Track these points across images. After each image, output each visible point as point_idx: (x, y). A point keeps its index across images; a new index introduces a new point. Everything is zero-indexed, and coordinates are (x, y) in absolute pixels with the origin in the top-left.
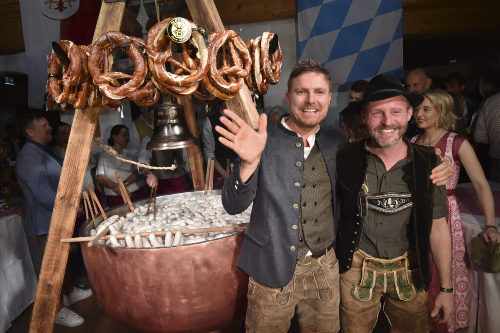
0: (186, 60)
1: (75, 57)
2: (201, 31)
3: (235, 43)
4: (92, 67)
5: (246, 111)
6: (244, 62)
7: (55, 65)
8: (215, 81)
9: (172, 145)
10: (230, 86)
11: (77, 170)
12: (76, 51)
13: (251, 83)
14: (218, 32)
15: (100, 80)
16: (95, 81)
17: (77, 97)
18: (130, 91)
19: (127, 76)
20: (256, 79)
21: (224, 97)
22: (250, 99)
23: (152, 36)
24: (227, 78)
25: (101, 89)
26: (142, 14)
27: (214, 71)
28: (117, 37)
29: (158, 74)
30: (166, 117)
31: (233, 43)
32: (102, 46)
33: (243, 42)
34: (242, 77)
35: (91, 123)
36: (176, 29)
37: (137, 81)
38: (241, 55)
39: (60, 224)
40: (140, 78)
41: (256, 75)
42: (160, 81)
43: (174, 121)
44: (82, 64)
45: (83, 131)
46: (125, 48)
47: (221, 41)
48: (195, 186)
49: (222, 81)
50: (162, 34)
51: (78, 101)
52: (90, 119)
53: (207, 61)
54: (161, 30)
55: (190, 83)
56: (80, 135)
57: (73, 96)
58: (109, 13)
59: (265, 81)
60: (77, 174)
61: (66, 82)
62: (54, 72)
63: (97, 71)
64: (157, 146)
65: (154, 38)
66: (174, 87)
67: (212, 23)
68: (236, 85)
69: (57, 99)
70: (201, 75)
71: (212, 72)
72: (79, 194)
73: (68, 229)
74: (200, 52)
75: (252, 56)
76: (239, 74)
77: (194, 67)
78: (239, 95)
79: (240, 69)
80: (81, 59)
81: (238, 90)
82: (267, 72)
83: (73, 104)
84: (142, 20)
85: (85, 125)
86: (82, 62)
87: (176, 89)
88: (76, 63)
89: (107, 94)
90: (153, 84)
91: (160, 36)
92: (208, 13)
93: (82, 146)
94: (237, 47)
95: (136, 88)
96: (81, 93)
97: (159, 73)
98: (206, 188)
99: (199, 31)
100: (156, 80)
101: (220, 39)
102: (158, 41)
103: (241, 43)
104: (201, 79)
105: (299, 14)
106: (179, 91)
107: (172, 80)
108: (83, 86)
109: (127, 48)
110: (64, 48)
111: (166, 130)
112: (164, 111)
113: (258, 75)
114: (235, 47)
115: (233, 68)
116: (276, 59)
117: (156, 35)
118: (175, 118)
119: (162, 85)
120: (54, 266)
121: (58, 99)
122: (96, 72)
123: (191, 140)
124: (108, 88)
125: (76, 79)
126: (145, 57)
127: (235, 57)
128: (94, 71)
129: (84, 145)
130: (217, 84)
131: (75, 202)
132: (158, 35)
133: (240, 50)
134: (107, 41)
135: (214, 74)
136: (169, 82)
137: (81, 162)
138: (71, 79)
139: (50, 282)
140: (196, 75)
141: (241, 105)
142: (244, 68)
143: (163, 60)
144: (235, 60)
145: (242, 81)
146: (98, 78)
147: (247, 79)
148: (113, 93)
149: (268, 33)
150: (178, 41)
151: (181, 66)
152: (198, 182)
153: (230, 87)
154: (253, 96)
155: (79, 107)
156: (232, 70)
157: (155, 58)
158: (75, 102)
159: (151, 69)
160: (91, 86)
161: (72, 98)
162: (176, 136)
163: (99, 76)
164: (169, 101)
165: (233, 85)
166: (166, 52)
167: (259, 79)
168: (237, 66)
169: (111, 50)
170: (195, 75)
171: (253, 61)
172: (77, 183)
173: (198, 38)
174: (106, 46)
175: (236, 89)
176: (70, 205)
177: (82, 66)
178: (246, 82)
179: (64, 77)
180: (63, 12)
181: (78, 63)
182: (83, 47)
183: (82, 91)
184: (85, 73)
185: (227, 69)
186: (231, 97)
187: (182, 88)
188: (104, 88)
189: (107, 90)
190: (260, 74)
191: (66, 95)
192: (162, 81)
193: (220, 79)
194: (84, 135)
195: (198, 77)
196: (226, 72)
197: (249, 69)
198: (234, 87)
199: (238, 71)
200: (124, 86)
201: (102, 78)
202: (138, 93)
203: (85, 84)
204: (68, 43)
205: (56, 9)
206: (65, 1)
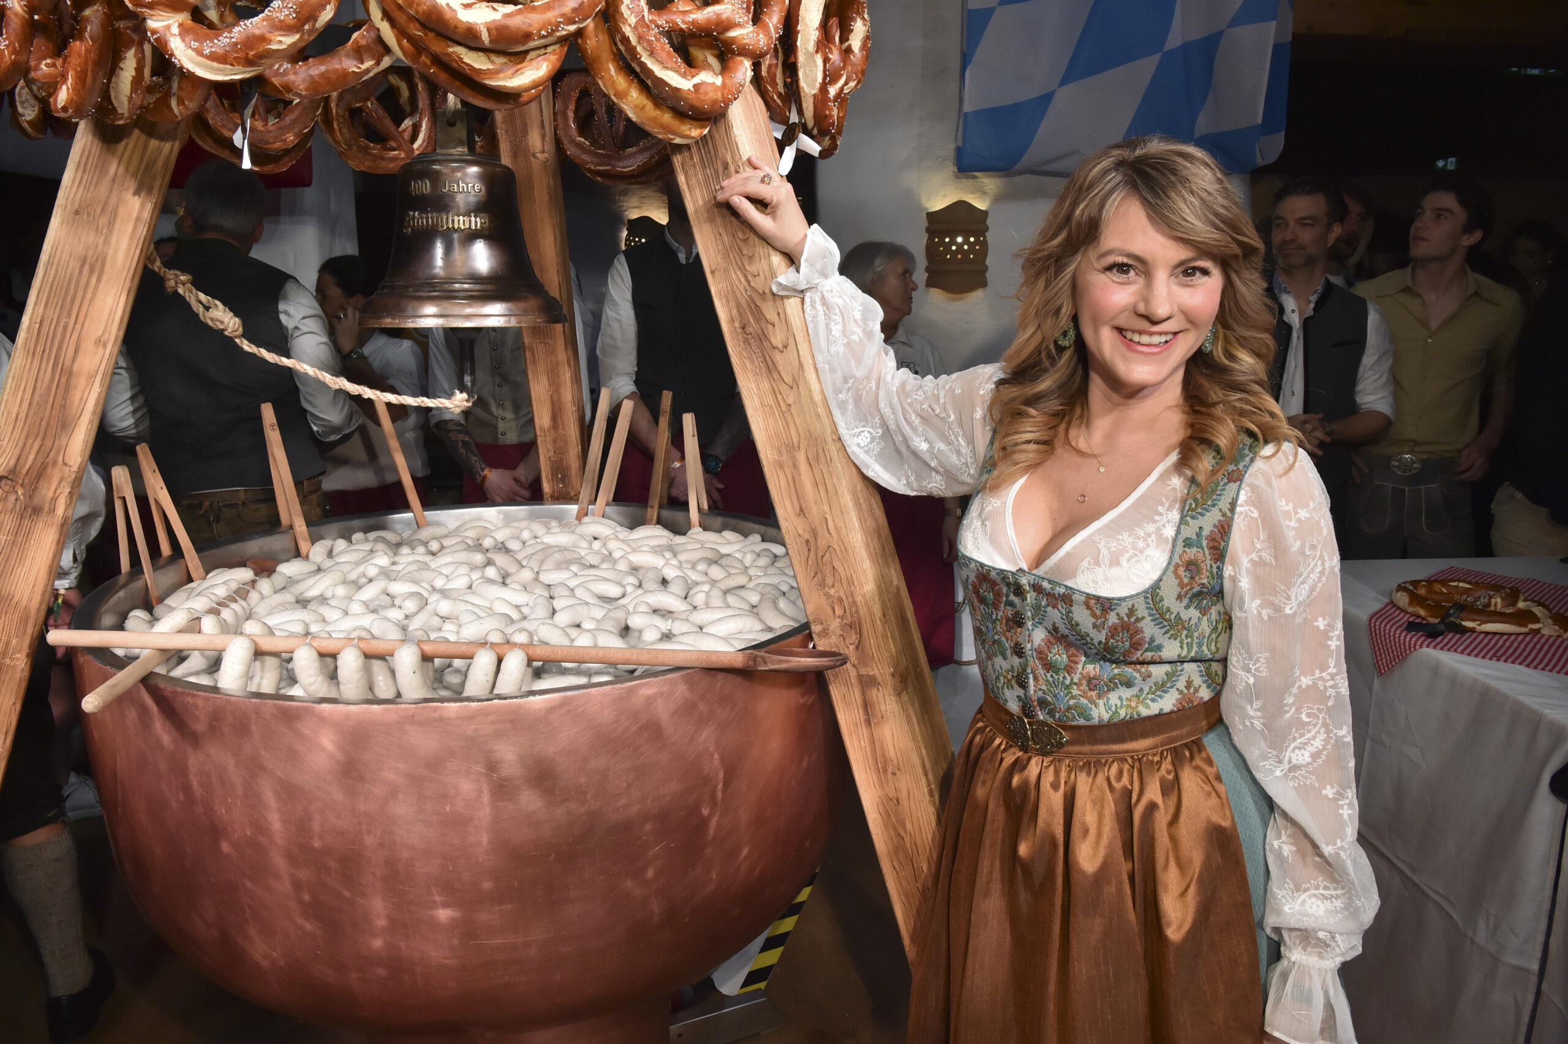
8: (632, 51)
9: (457, 310)
10: (697, 80)
11: (70, 374)
13: (781, 88)
18: (274, 47)
20: (801, 74)
21: (667, 129)
24: (685, 46)
25: (154, 32)
30: (441, 203)
34: (744, 52)
35: (137, 193)
41: (801, 58)
42: (401, 19)
43: (476, 222)
45: (103, 221)
48: (546, 487)
51: (66, 82)
52: (135, 175)
55: (527, 36)
56: (90, 238)
57: (54, 65)
60: (67, 390)
64: (399, 311)
66: (460, 50)
68: (719, 81)
70: (574, 10)
72: (75, 468)
73: (24, 603)
76: (733, 40)
78: (728, 128)
79: (738, 19)
81: (728, 103)
83: (50, 95)
85: (113, 199)
87: (466, 60)
89: (176, 52)
90: (380, 40)
93: (94, 280)
95: (297, 37)
96: (79, 48)
98: (585, 494)
100: (387, 15)
104: (572, 28)
106: (479, 71)
107: (448, 15)
108: (87, 20)
111: (439, 250)
112: (436, 178)
113: (810, 57)
115: (710, 11)
118: (479, 209)
119: (411, 39)
123: (533, 303)
124: (184, 31)
129: (105, 277)
130: (643, 65)
131: (54, 499)
135: (633, 20)
136: (439, 26)
137: (88, 345)
142: (756, 20)
145: (744, 70)
147: (764, 73)
148: (199, 52)
152: (560, 471)
153: (696, 87)
155: (78, 107)
156: (708, 21)
158: (53, 87)
160: (121, 24)
161: (45, 76)
162: (475, 278)
164: (461, 144)
165: (709, 77)
167: (811, 74)
168: (732, 7)
172: (65, 425)
175: (719, 96)
176: (37, 511)
178: (757, 81)
183: (81, 38)
185: (685, 13)
186: (695, 133)
187: (494, 58)
188: (168, 27)
189: (178, 39)
190: (817, 52)
191: (14, 52)
192: (412, 18)
193: (657, 46)
194: (107, 242)
195: (563, 15)
196: (684, 22)
197: (776, 29)
198: (710, 89)
199: (730, 25)
200: (248, 22)
202: (314, 71)
203: (93, 12)
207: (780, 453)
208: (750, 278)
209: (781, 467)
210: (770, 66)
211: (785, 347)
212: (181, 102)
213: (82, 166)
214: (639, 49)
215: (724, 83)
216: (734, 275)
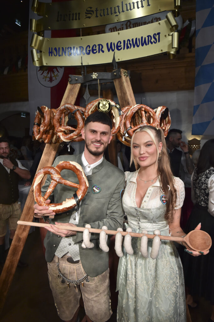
1: (47, 116)
2: (117, 106)
4: (55, 122)
7: (38, 119)
12: (48, 113)
16: (56, 131)
17: (47, 137)
18: (74, 138)
19: (73, 129)
23: (89, 108)
25: (58, 135)
26: (86, 94)
28: (70, 107)
32: (62, 112)
35: (54, 151)
37: (78, 132)
39: (30, 205)
44: (50, 120)
45: (49, 155)
46: (74, 114)
50: (94, 107)
51: (47, 139)
52: (54, 149)
53: (119, 125)
54: (94, 105)
56: (47, 157)
58: (71, 90)
61: (42, 129)
62: (37, 122)
63: (58, 125)
65: (89, 110)
67: (128, 99)
70: (114, 132)
71: (121, 130)
74: (115, 118)
80: (51, 117)
84: (86, 97)
85: (51, 152)
86: (50, 119)
89: (61, 138)
92: (126, 93)
95: (77, 136)
96: (49, 136)
102: (91, 111)
104: (114, 135)
105: (195, 88)
108: (50, 132)
109: (75, 113)
110: (43, 110)
116: (167, 122)
117: (91, 108)
120: (23, 228)
121: (37, 137)
124: (62, 135)
125: (46, 128)
128: (56, 125)
132: (92, 108)
134: (65, 109)
138: (44, 128)
139: (20, 236)
146: (57, 129)
148: (64, 138)
149: (162, 107)
150: (103, 112)
155: (48, 143)
158: (45, 139)
160: (54, 132)
161: (44, 137)
163: (58, 128)
169: (67, 113)
173: (115, 111)
174: (64, 111)
179: (41, 126)
180: (52, 82)
181: (48, 120)
182: (54, 110)
183: (49, 134)
184: (51, 125)
188: (60, 134)
191: (41, 136)
194: (49, 158)
200: (71, 134)
201: (60, 129)
202: (79, 139)
203: (51, 131)
204: (45, 108)
205: (48, 81)
206: (53, 76)
212: (60, 142)
213: (47, 147)
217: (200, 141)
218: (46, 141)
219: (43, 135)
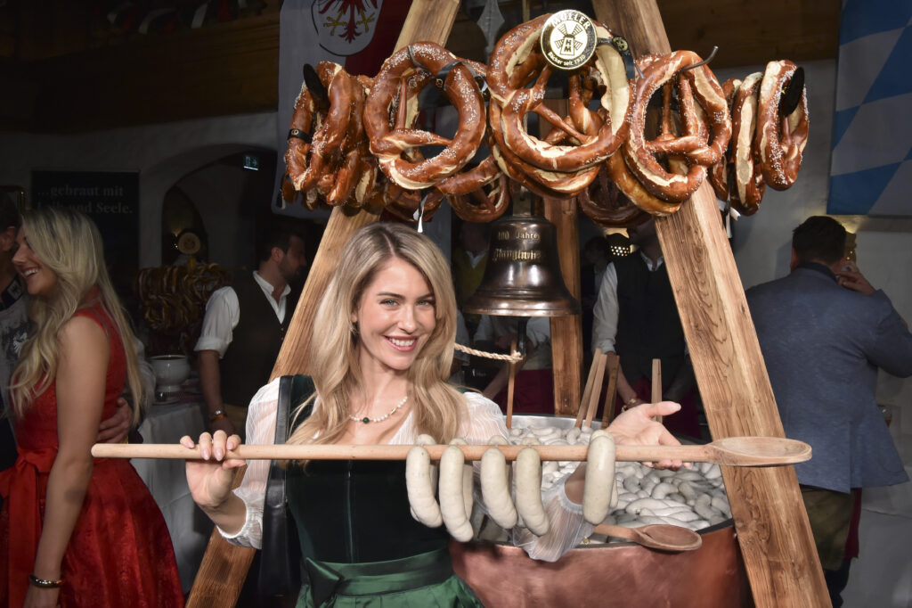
0: (575, 113)
1: (340, 93)
2: (620, 44)
3: (696, 83)
4: (372, 116)
5: (704, 246)
6: (712, 130)
7: (304, 114)
8: (634, 166)
9: (520, 306)
10: (672, 180)
12: (345, 83)
13: (725, 181)
14: (659, 56)
15: (382, 145)
16: (373, 148)
17: (334, 183)
18: (443, 172)
19: (439, 140)
20: (738, 173)
21: (655, 208)
22: (718, 219)
23: (505, 51)
24: (666, 161)
25: (382, 165)
26: (490, 12)
27: (637, 140)
28: (430, 55)
29: (506, 138)
30: (514, 244)
31: (692, 84)
32: (397, 75)
33: (716, 82)
34: (702, 162)
36: (561, 36)
37: (459, 151)
38: (708, 112)
40: (468, 146)
41: (738, 163)
42: (510, 156)
43: (533, 255)
44: (352, 111)
46: (443, 77)
47: (664, 74)
48: (557, 406)
49: (653, 167)
50: (527, 48)
51: (335, 188)
53: (626, 116)
54: (527, 40)
55: (579, 164)
56: (333, 262)
57: (329, 178)
59: (758, 179)
61: (318, 148)
62: (301, 128)
63: (380, 126)
64: (487, 305)
65: (509, 57)
66: (539, 171)
67: (646, 38)
68: (685, 180)
69: (297, 182)
70: (606, 148)
71: (631, 142)
74: (611, 94)
75: (735, 115)
76: (696, 156)
77: (593, 128)
78: (691, 205)
79: (700, 145)
80: (353, 99)
81: (690, 193)
82: (767, 158)
83: (327, 194)
84: (489, 25)
86: (353, 108)
87: (544, 177)
88: (340, 106)
89: (393, 176)
90: (496, 163)
91: (524, 53)
92: (638, 16)
94: (700, 91)
95: (455, 167)
96: (344, 171)
97: (510, 137)
98: (581, 414)
99: (614, 45)
100: (502, 154)
101: (662, 69)
102: (517, 65)
103: (711, 82)
104: (604, 158)
105: (842, 49)
106: (550, 182)
107: (536, 154)
108: (350, 158)
109: (449, 77)
110: (323, 76)
111: (511, 272)
112: (513, 231)
113: (744, 162)
114: (695, 92)
115: (682, 140)
116: (793, 129)
117: (515, 50)
118: (534, 248)
119: (515, 167)
121: (300, 181)
122: (377, 128)
123: (563, 302)
124: (398, 165)
125: (336, 140)
126: (485, 100)
127: (692, 114)
128: (373, 125)
130: (640, 173)
132: (519, 51)
133: (707, 99)
134: (410, 63)
135: (636, 148)
136: (530, 160)
138: (327, 139)
139: (226, 555)
140: (593, 147)
141: (693, 230)
142: (710, 143)
143: (522, 107)
144: (691, 122)
145: (702, 173)
146: (379, 141)
147: (714, 172)
148: (405, 175)
149: (782, 63)
150: (562, 65)
151: (563, 124)
152: (566, 397)
153: (672, 185)
154: (724, 213)
155: (339, 201)
156: (681, 146)
157: (506, 102)
158: (329, 190)
159: (494, 128)
160: (364, 158)
161: (326, 184)
162: (531, 288)
163: (381, 137)
164: (526, 210)
165: (679, 179)
166: (531, 91)
167: (745, 173)
168: (695, 136)
169: (416, 85)
170: (591, 147)
171: (736, 129)
173: (610, 62)
174: (405, 74)
175: (686, 189)
177: (352, 116)
178: (710, 178)
179: (315, 137)
180: (353, 41)
181: (345, 108)
182: (362, 79)
184: (356, 130)
185: (667, 142)
186: (672, 210)
187: (558, 175)
188: (390, 163)
189: (394, 169)
190: (749, 160)
191: (314, 174)
192: (515, 156)
193: (649, 162)
195: (599, 152)
196: (666, 147)
197: (723, 148)
198: (680, 185)
199: (695, 148)
200: (431, 160)
201: (388, 142)
202: (460, 182)
203: (353, 154)
204: (332, 67)
205: (342, 36)
206: (359, 23)
207: (718, 407)
208: (702, 296)
209: (719, 416)
210: (718, 168)
211: (725, 340)
212: (388, 197)
213: (335, 227)
214: (638, 164)
215: (689, 182)
216: (691, 293)
217: (854, 236)
218: (334, 195)
219: (320, 168)
